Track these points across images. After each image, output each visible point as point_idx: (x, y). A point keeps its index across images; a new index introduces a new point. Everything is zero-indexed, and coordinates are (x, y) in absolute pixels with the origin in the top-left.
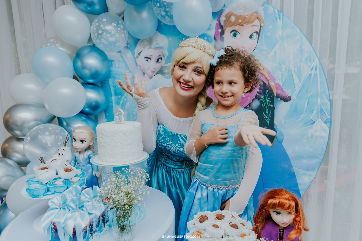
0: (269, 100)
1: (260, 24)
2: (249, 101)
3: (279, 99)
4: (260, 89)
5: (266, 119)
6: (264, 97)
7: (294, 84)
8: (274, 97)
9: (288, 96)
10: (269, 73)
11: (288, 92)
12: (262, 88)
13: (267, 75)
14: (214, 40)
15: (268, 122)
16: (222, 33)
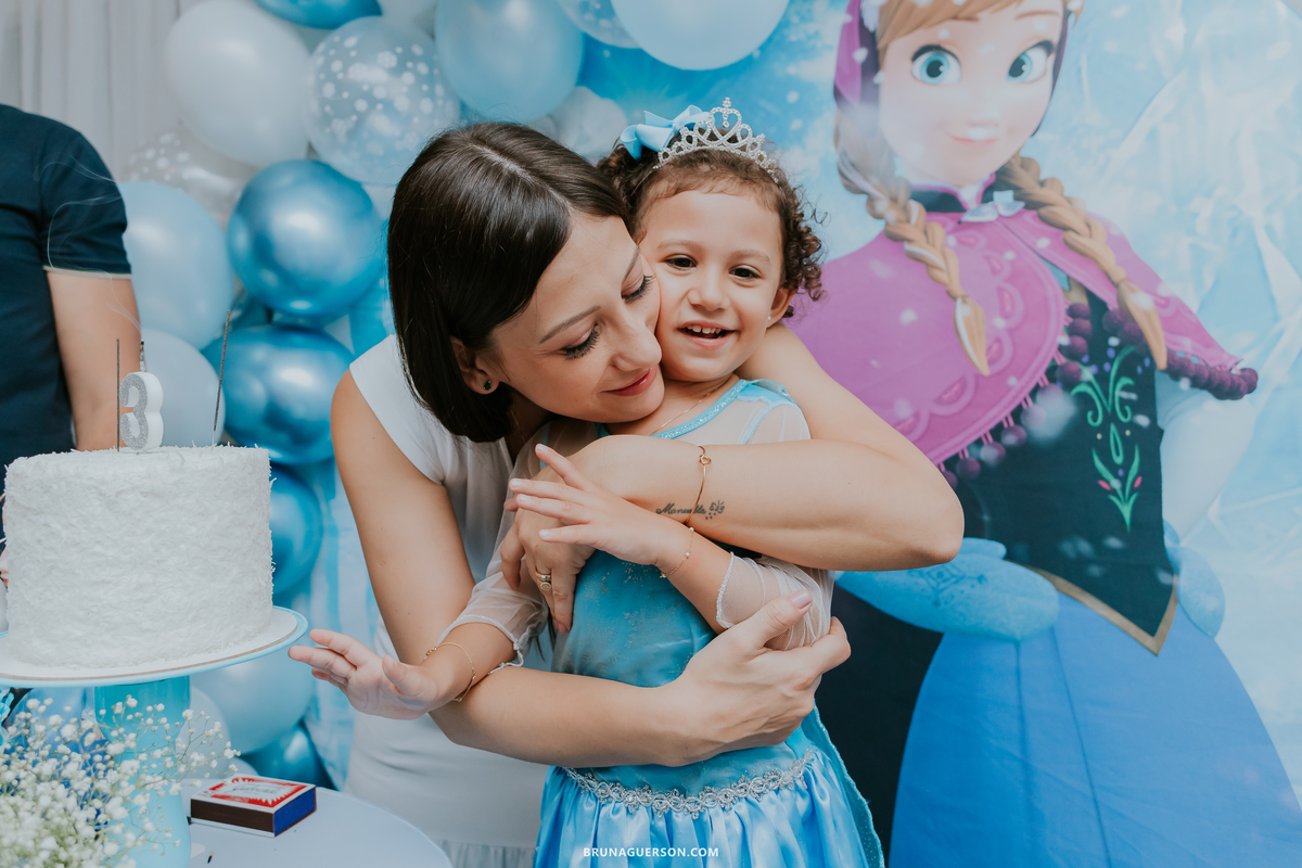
0: (1126, 388)
1: (1065, 4)
2: (1015, 398)
3: (1185, 384)
4: (1072, 331)
5: (1114, 492)
6: (1097, 377)
7: (1272, 299)
8: (1158, 375)
9: (1240, 366)
10: (1119, 244)
11: (1236, 348)
12: (1086, 324)
13: (1109, 259)
14: (833, 104)
15: (1126, 511)
16: (873, 65)
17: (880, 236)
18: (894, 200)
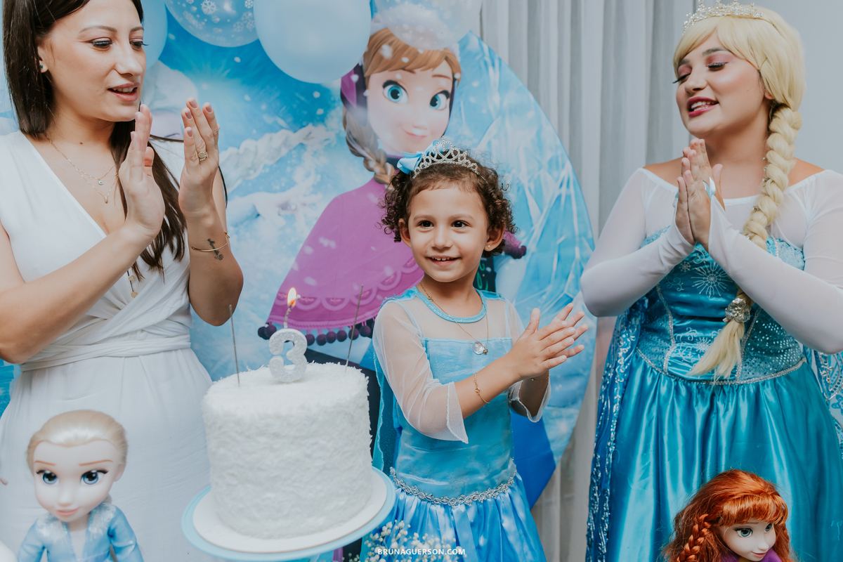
1: (453, 75)
3: (504, 254)
11: (519, 237)
16: (362, 85)
17: (372, 180)
18: (378, 161)
